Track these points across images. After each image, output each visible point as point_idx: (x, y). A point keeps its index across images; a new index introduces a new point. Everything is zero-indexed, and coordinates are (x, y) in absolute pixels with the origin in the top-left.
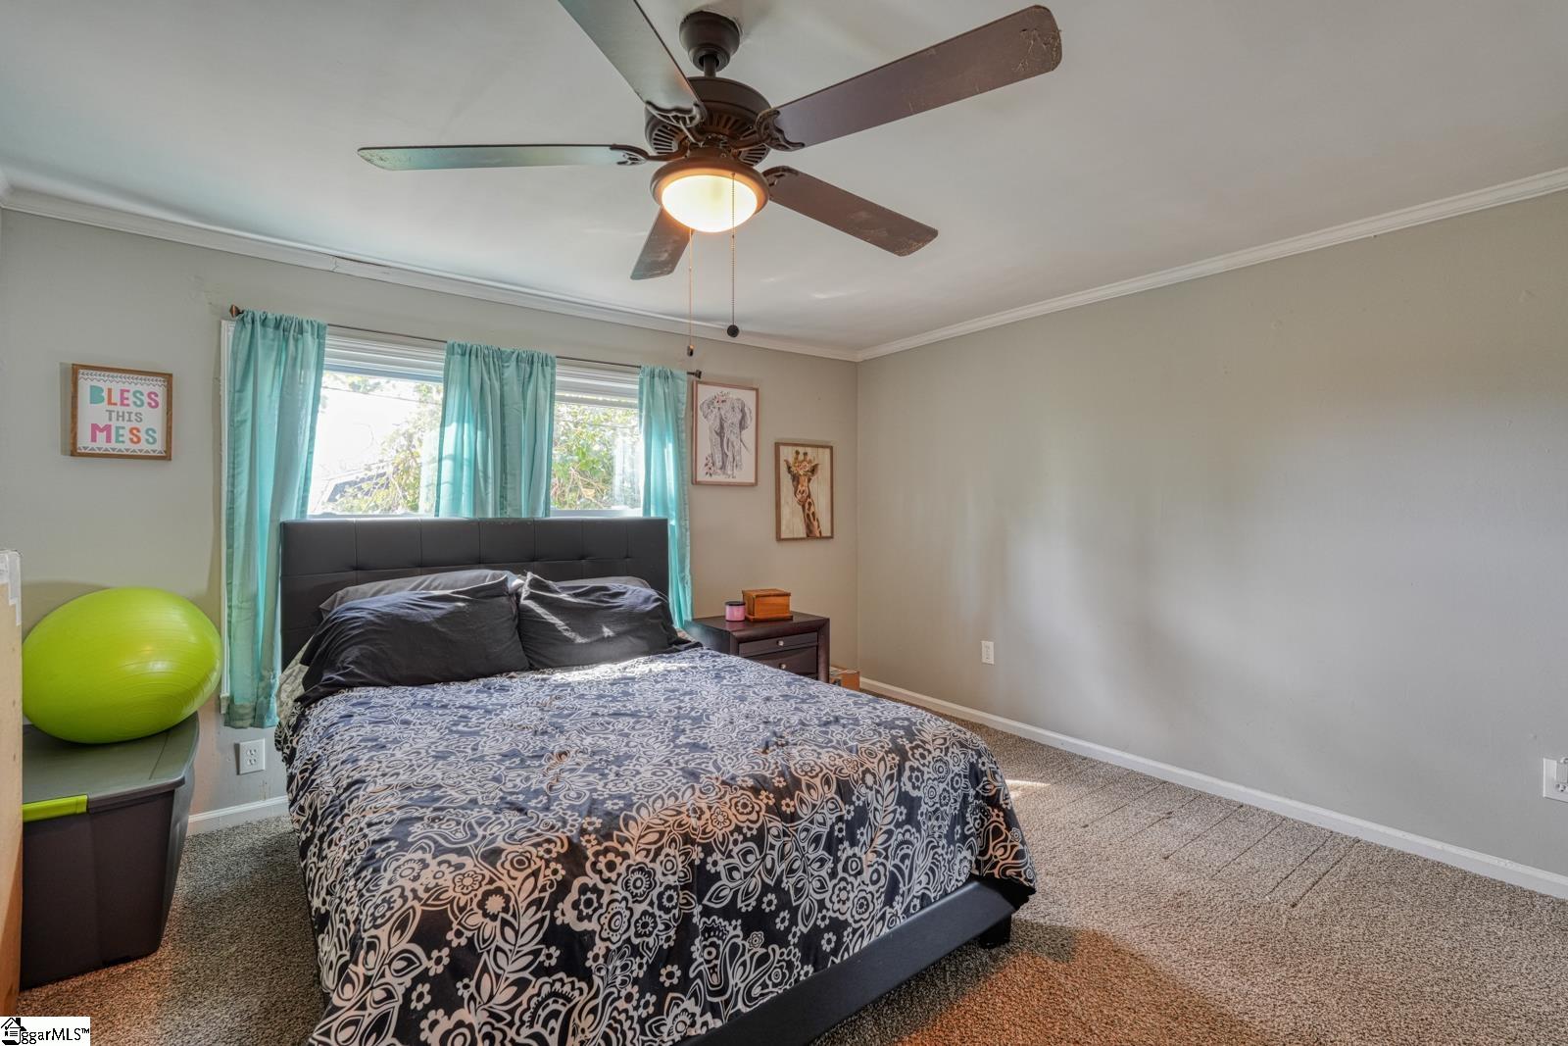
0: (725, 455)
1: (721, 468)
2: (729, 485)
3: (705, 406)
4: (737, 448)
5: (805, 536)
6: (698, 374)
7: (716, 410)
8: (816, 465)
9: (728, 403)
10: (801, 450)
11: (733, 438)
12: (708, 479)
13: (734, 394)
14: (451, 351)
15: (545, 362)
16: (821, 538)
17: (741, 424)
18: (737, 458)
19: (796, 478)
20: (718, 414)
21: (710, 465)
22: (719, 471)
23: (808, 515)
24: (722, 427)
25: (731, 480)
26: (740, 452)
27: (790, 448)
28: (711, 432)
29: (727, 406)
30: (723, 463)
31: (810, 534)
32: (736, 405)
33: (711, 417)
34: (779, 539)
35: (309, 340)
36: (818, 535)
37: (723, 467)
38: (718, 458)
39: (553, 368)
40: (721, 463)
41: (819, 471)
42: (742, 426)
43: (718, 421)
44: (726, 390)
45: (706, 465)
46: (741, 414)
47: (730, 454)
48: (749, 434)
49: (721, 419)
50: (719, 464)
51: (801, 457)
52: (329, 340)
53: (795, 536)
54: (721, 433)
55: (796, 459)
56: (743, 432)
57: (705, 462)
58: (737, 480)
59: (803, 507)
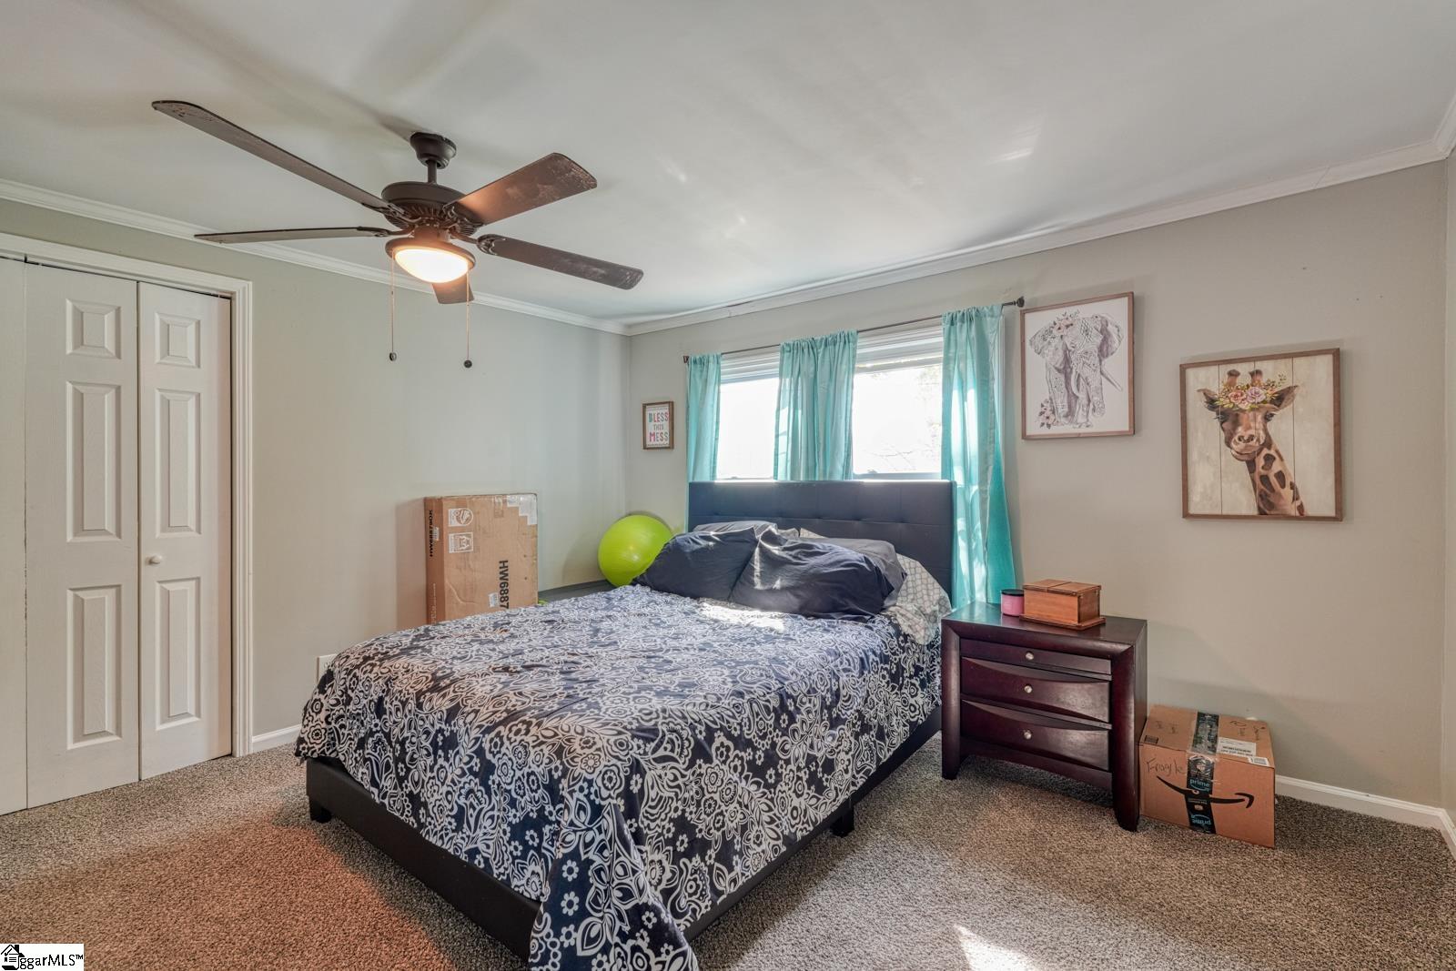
0: (1072, 398)
1: (1066, 416)
2: (1078, 437)
3: (1038, 338)
4: (1094, 384)
5: (1255, 512)
6: (1021, 302)
7: (1057, 340)
8: (1289, 390)
9: (1078, 326)
10: (1244, 369)
11: (1086, 372)
12: (1045, 431)
13: (1086, 312)
14: (783, 351)
15: (847, 340)
16: (1302, 516)
17: (1100, 349)
18: (1095, 399)
19: (1229, 419)
20: (1060, 347)
21: (1048, 413)
22: (1063, 420)
23: (1265, 479)
24: (1067, 360)
25: (1083, 430)
26: (1100, 390)
27: (1214, 369)
28: (1049, 370)
29: (1077, 330)
30: (1070, 407)
31: (1268, 507)
32: (1091, 325)
33: (1049, 351)
34: (1186, 515)
35: (712, 366)
36: (1294, 512)
37: (1070, 413)
38: (1061, 404)
39: (855, 342)
40: (1066, 409)
41: (1297, 398)
42: (1104, 351)
43: (1061, 353)
44: (1070, 310)
45: (1042, 413)
46: (1101, 338)
47: (1082, 396)
48: (1117, 364)
49: (1066, 350)
50: (1062, 410)
51: (1244, 379)
52: (723, 363)
53: (1225, 513)
54: (1065, 369)
55: (1231, 384)
56: (1105, 361)
57: (1040, 409)
58: (1096, 428)
59: (1251, 465)
